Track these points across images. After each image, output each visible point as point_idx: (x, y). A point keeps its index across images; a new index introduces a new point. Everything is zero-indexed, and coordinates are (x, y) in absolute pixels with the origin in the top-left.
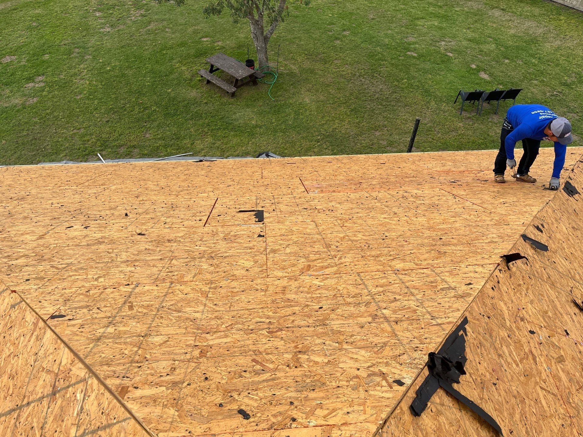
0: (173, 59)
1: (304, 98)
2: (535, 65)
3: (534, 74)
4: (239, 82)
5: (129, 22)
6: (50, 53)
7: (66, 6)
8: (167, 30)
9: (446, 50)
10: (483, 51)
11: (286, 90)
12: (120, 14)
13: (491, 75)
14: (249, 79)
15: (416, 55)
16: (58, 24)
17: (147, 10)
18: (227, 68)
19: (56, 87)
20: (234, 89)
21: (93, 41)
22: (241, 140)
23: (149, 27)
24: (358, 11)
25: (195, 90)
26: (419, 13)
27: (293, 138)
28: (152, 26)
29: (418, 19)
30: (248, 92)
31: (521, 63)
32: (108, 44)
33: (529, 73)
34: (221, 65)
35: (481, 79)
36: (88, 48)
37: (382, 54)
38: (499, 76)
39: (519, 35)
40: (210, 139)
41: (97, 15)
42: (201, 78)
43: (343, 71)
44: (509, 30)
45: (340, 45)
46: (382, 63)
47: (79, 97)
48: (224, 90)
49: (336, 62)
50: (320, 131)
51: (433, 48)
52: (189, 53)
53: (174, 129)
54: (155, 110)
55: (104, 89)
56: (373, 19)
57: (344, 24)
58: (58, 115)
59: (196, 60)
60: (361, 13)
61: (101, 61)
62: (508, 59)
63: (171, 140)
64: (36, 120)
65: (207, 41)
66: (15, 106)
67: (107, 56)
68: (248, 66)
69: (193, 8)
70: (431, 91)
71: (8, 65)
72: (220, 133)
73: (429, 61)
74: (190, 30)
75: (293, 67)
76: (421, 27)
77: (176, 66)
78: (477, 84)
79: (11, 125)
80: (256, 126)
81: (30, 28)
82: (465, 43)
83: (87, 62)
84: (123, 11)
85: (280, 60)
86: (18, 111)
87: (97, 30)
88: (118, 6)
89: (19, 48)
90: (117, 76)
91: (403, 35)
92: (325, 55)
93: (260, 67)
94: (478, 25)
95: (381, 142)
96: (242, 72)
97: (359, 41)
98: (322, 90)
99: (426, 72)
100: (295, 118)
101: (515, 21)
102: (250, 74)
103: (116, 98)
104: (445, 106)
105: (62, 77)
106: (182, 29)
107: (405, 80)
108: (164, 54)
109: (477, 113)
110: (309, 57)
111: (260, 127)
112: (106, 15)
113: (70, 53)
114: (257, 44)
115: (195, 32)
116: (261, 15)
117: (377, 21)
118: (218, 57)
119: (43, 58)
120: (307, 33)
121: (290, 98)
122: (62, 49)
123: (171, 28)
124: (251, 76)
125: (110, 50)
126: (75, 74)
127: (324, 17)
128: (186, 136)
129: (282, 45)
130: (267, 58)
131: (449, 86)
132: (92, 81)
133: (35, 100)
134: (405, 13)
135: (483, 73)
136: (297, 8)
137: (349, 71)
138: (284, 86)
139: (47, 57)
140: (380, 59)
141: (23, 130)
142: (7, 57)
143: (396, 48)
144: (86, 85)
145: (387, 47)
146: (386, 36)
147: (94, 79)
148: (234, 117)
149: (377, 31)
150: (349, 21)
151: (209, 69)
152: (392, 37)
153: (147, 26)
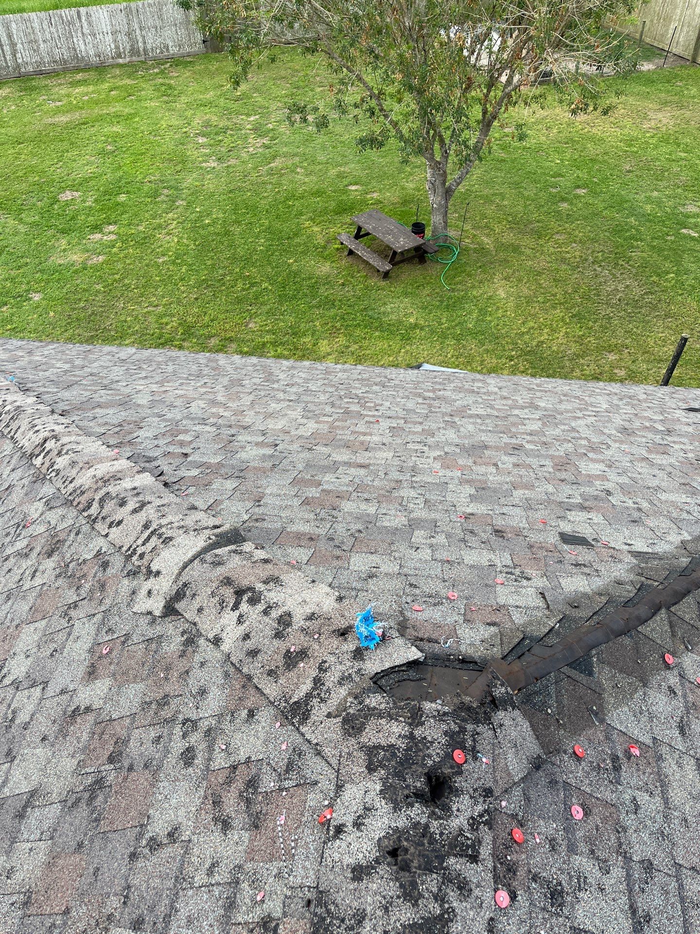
0: (301, 214)
1: (497, 289)
4: (397, 256)
5: (244, 155)
6: (128, 192)
7: (157, 124)
8: (298, 170)
11: (469, 275)
12: (233, 142)
14: (413, 253)
15: (696, 235)
16: (144, 151)
17: (273, 139)
18: (383, 234)
19: (132, 243)
20: (388, 267)
21: (190, 180)
22: (390, 346)
23: (272, 165)
24: (606, 158)
25: (329, 263)
27: (471, 350)
28: (276, 164)
30: (411, 273)
32: (210, 186)
34: (374, 228)
36: (183, 189)
37: (637, 230)
40: (342, 340)
41: (200, 141)
42: (340, 246)
43: (568, 252)
45: (568, 210)
46: (635, 243)
47: (161, 260)
48: (373, 267)
49: (556, 237)
50: (517, 344)
52: (326, 207)
53: (291, 319)
54: (266, 288)
55: (198, 250)
56: (629, 171)
57: (578, 177)
58: (130, 283)
59: (336, 217)
60: (610, 161)
61: (198, 210)
63: (284, 336)
64: (99, 287)
65: (356, 190)
66: (72, 265)
67: (207, 203)
68: (415, 233)
69: (342, 139)
71: (67, 204)
72: (358, 332)
74: (333, 172)
75: (486, 240)
77: (305, 226)
79: (64, 291)
80: (416, 326)
81: (103, 153)
83: (179, 210)
84: (238, 138)
85: (467, 227)
86: (76, 272)
87: (197, 164)
88: (232, 130)
89: (86, 180)
90: (218, 234)
91: (678, 200)
92: (541, 225)
93: (433, 236)
95: (616, 371)
96: (404, 242)
97: (601, 206)
98: (529, 280)
100: (478, 320)
102: (416, 244)
103: (213, 265)
105: (141, 228)
106: (320, 170)
107: (672, 275)
108: (289, 207)
110: (513, 225)
111: (422, 329)
112: (212, 141)
113: (155, 194)
114: (434, 200)
115: (340, 176)
116: (446, 155)
117: (637, 176)
118: (371, 215)
119: (118, 199)
120: (515, 188)
121: (473, 287)
122: (146, 188)
123: (305, 168)
124: (418, 249)
125: (212, 195)
126: (160, 226)
127: (548, 164)
128: (307, 331)
129: (472, 204)
130: (445, 222)
132: (182, 238)
133: (101, 258)
134: (685, 166)
136: (504, 148)
137: (578, 253)
138: (468, 269)
139: (122, 198)
140: (632, 237)
141: (80, 299)
142: (67, 192)
143: (664, 221)
144: (173, 244)
145: (648, 218)
146: (649, 200)
147: (186, 236)
148: (382, 309)
149: (634, 191)
150: (588, 172)
151: (354, 234)
152: (659, 203)
153: (270, 163)
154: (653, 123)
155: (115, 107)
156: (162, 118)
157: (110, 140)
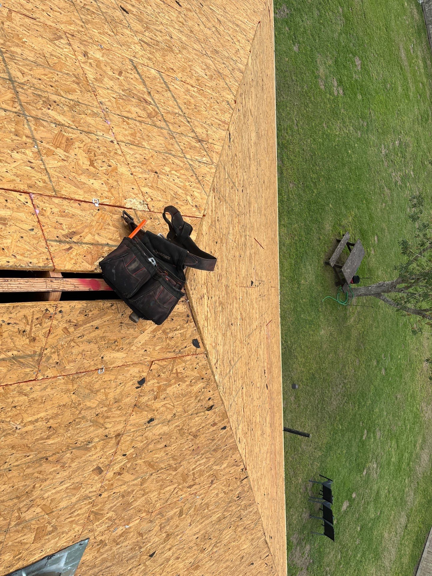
0: (358, 209)
1: (324, 329)
2: (355, 557)
3: (347, 555)
4: (339, 269)
5: (390, 170)
6: (363, 100)
7: (404, 114)
8: (384, 204)
9: (369, 468)
10: (368, 505)
11: (331, 313)
12: (397, 162)
13: (346, 512)
14: (341, 278)
15: (364, 438)
16: (388, 108)
17: (401, 187)
18: (352, 259)
19: (333, 106)
20: (332, 264)
21: (373, 138)
23: (386, 188)
24: (403, 384)
25: (331, 229)
26: (403, 443)
27: (289, 318)
28: (386, 191)
29: (397, 442)
30: (329, 276)
31: (357, 543)
32: (371, 151)
33: (347, 551)
34: (354, 253)
35: (342, 503)
36: (367, 134)
37: (364, 405)
38: (345, 521)
39: (383, 542)
40: (288, 242)
41: (396, 142)
43: (349, 367)
44: (387, 531)
45: (372, 365)
46: (356, 405)
47: (324, 125)
48: (331, 255)
49: (357, 361)
50: (295, 344)
51: (371, 456)
52: (363, 223)
53: (296, 210)
54: (314, 192)
55: (332, 148)
56: (396, 398)
57: (391, 369)
58: (309, 107)
59: (358, 230)
60: (402, 386)
61: (356, 145)
62: (361, 530)
64: (305, 88)
65: (375, 241)
66: (317, 69)
67: (360, 150)
68: (353, 278)
69: (404, 229)
70: (331, 453)
71: (353, 62)
72: (293, 250)
73: (359, 451)
74: (384, 225)
75: (352, 320)
76: (389, 444)
77: (352, 212)
78: (338, 498)
79: (302, 66)
80: (299, 284)
82: (375, 487)
83: (355, 133)
84: (400, 165)
85: (359, 308)
86: (313, 72)
87: (383, 142)
88: (405, 161)
89: (368, 73)
90: (343, 159)
91: (382, 426)
92: (363, 351)
93: (352, 289)
94: (391, 501)
96: (348, 272)
97: (376, 383)
98: (331, 347)
99: (349, 447)
100: (306, 320)
101: (395, 538)
102: (347, 279)
103: (324, 158)
104: (317, 465)
105: (342, 111)
106: (384, 218)
107: (341, 427)
108: (362, 201)
109: (311, 497)
110: (361, 335)
111: (298, 288)
112: (396, 150)
113: (363, 118)
114: (373, 287)
115: (382, 230)
116: (400, 291)
117: (394, 402)
118: (362, 251)
119: (358, 94)
120: (382, 334)
121: (325, 316)
122: (366, 111)
123: (384, 209)
124: (344, 280)
125: (366, 153)
126: (344, 122)
127: (397, 351)
129: (372, 310)
130: (361, 295)
131: (335, 469)
133: (322, 87)
134: (402, 429)
135: (348, 504)
136: (405, 325)
137: (349, 373)
138: (335, 311)
139: (359, 97)
140: (360, 403)
141: (297, 76)
142: (360, 62)
143: (370, 419)
144: (335, 131)
145: (371, 410)
146: (381, 410)
147: (340, 139)
148: (308, 263)
149: (385, 401)
150: (394, 375)
151: (349, 242)
152: (380, 416)
153: (386, 187)
154: (425, 408)
155: (413, 87)
156: (408, 117)
157: (393, 85)
